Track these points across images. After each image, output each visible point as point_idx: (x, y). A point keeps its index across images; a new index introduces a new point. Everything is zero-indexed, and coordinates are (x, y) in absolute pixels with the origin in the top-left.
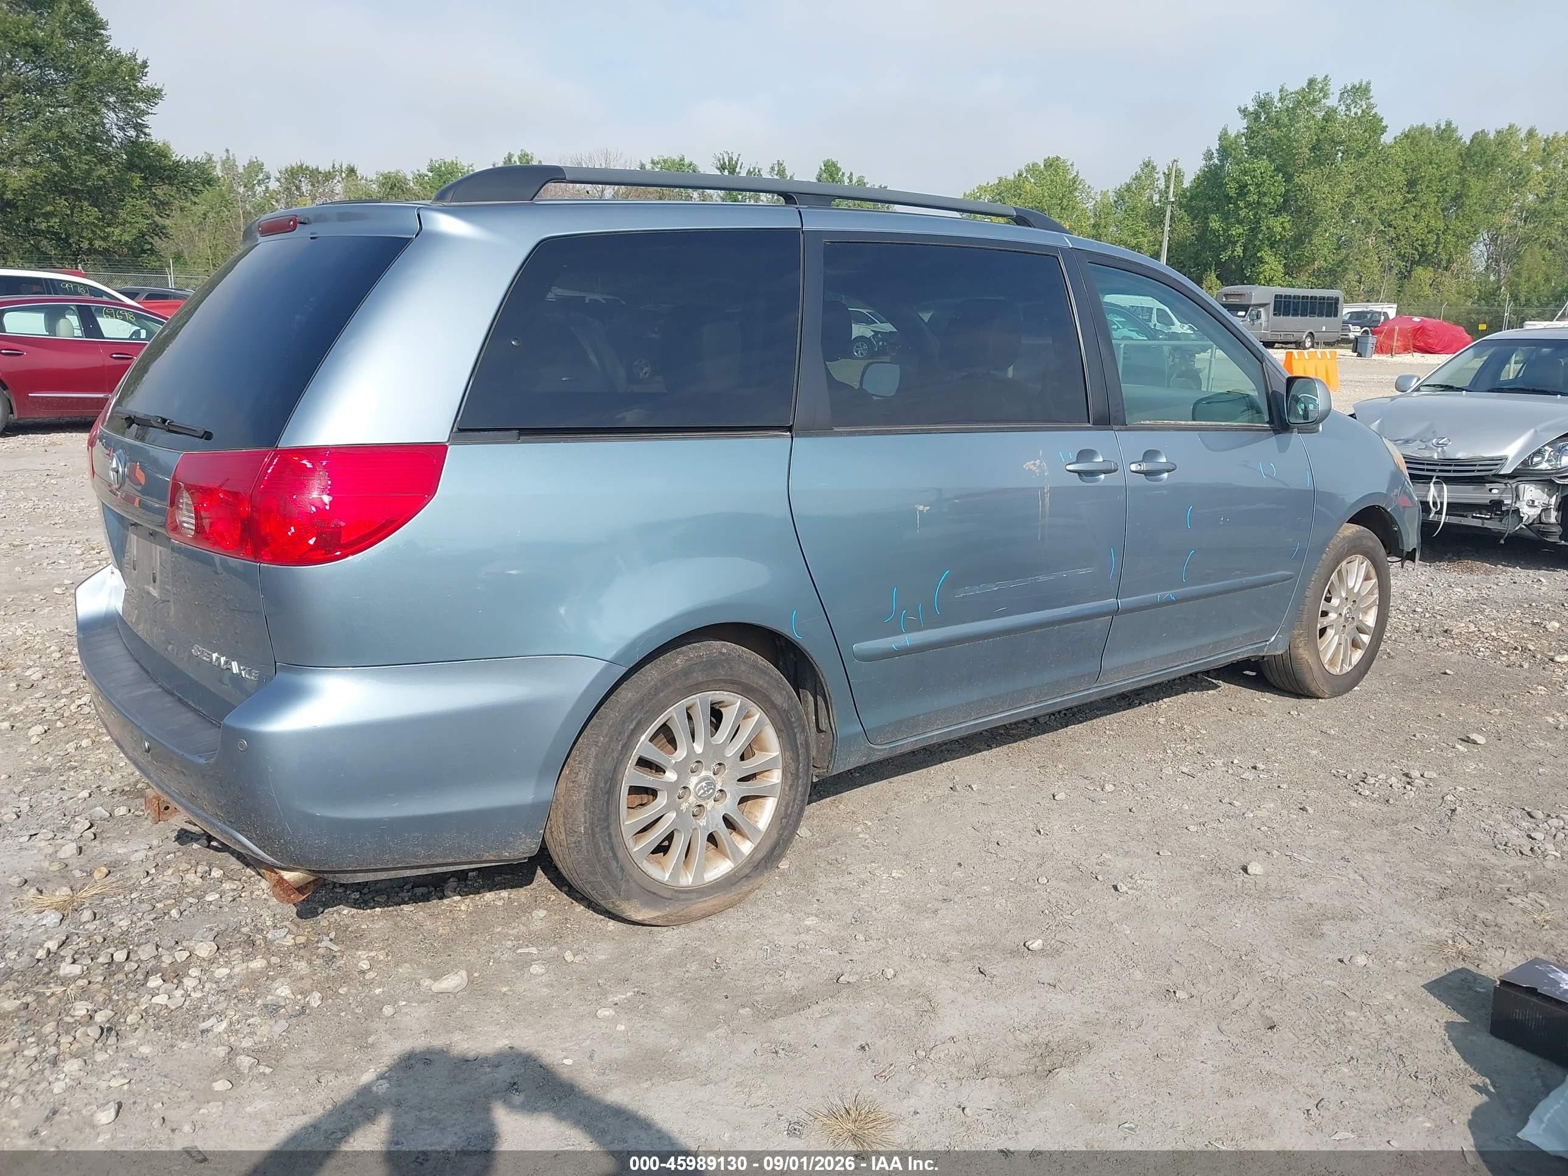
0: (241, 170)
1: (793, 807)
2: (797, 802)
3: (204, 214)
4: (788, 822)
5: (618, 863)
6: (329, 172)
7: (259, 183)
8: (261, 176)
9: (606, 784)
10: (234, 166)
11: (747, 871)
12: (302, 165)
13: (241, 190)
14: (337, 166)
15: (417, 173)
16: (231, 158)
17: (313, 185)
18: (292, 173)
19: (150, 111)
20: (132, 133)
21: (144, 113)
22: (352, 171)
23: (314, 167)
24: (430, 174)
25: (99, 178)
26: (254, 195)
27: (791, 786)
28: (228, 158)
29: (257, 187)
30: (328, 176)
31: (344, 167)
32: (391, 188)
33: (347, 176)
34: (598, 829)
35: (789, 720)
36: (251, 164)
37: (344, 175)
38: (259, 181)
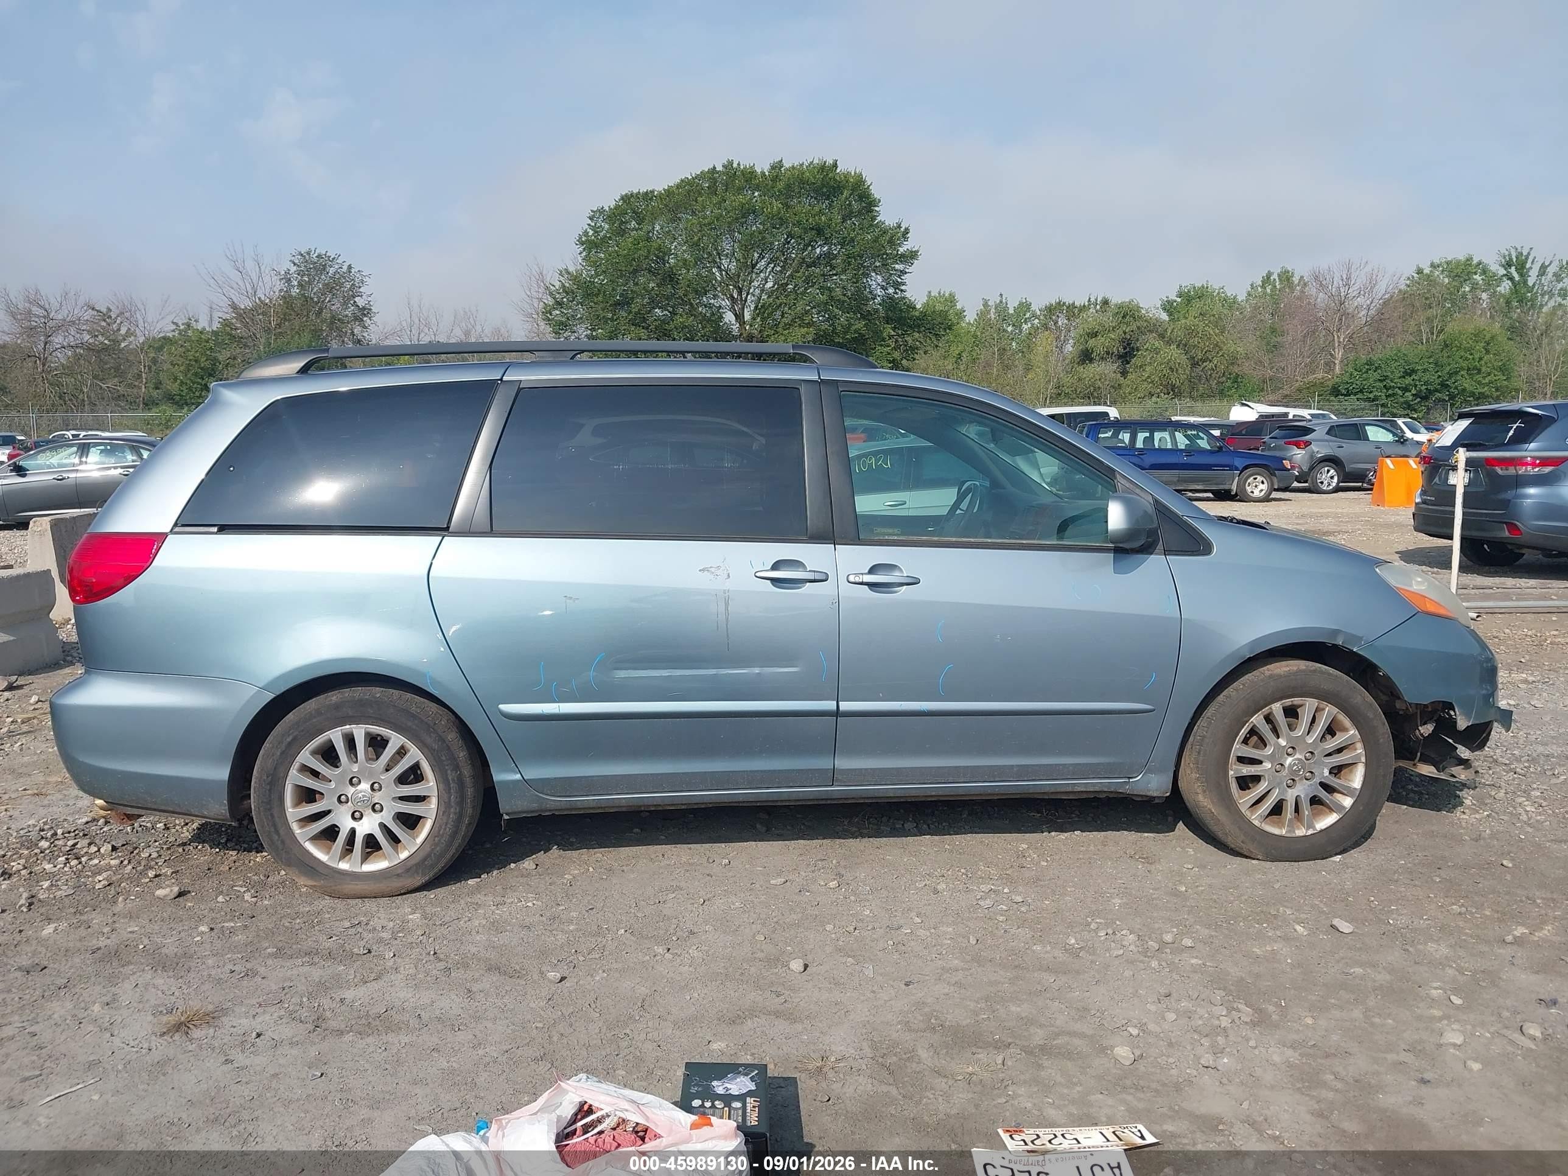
0: (1011, 311)
1: (445, 829)
2: (449, 826)
3: (959, 354)
4: (439, 840)
5: (279, 837)
6: (1084, 306)
7: (1026, 322)
8: (1028, 315)
9: (268, 777)
10: (1006, 308)
11: (400, 871)
12: (1060, 302)
13: (1010, 329)
14: (1093, 300)
15: (1166, 299)
16: (1004, 301)
17: (1069, 319)
18: (1050, 311)
19: (907, 271)
20: (891, 291)
21: (903, 272)
22: (1106, 302)
23: (1071, 302)
24: (1179, 300)
25: (856, 331)
26: (1021, 331)
27: (444, 812)
28: (1001, 302)
29: (1024, 325)
30: (1083, 308)
31: (1099, 300)
32: (1123, 317)
33: (1101, 308)
34: (261, 809)
35: (439, 758)
36: (1021, 304)
37: (1098, 307)
38: (1026, 319)
